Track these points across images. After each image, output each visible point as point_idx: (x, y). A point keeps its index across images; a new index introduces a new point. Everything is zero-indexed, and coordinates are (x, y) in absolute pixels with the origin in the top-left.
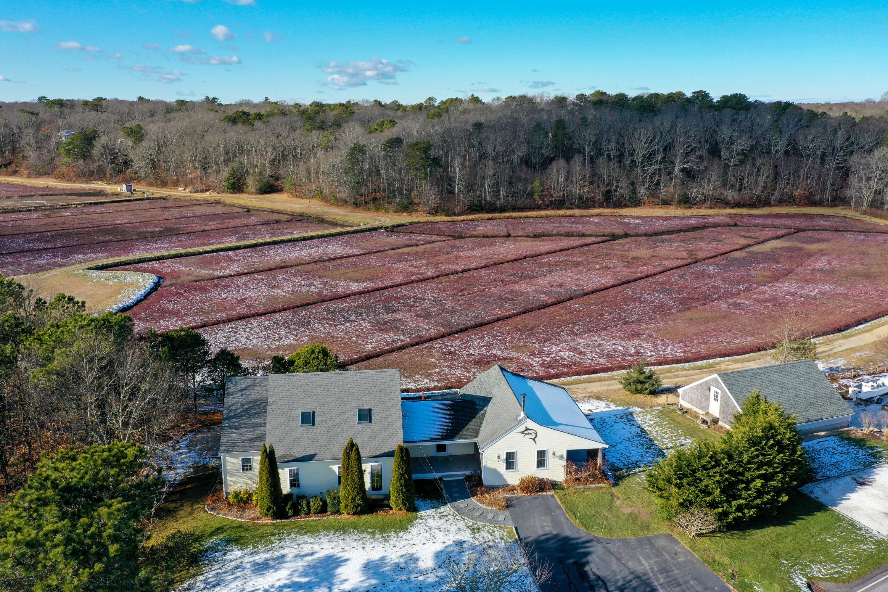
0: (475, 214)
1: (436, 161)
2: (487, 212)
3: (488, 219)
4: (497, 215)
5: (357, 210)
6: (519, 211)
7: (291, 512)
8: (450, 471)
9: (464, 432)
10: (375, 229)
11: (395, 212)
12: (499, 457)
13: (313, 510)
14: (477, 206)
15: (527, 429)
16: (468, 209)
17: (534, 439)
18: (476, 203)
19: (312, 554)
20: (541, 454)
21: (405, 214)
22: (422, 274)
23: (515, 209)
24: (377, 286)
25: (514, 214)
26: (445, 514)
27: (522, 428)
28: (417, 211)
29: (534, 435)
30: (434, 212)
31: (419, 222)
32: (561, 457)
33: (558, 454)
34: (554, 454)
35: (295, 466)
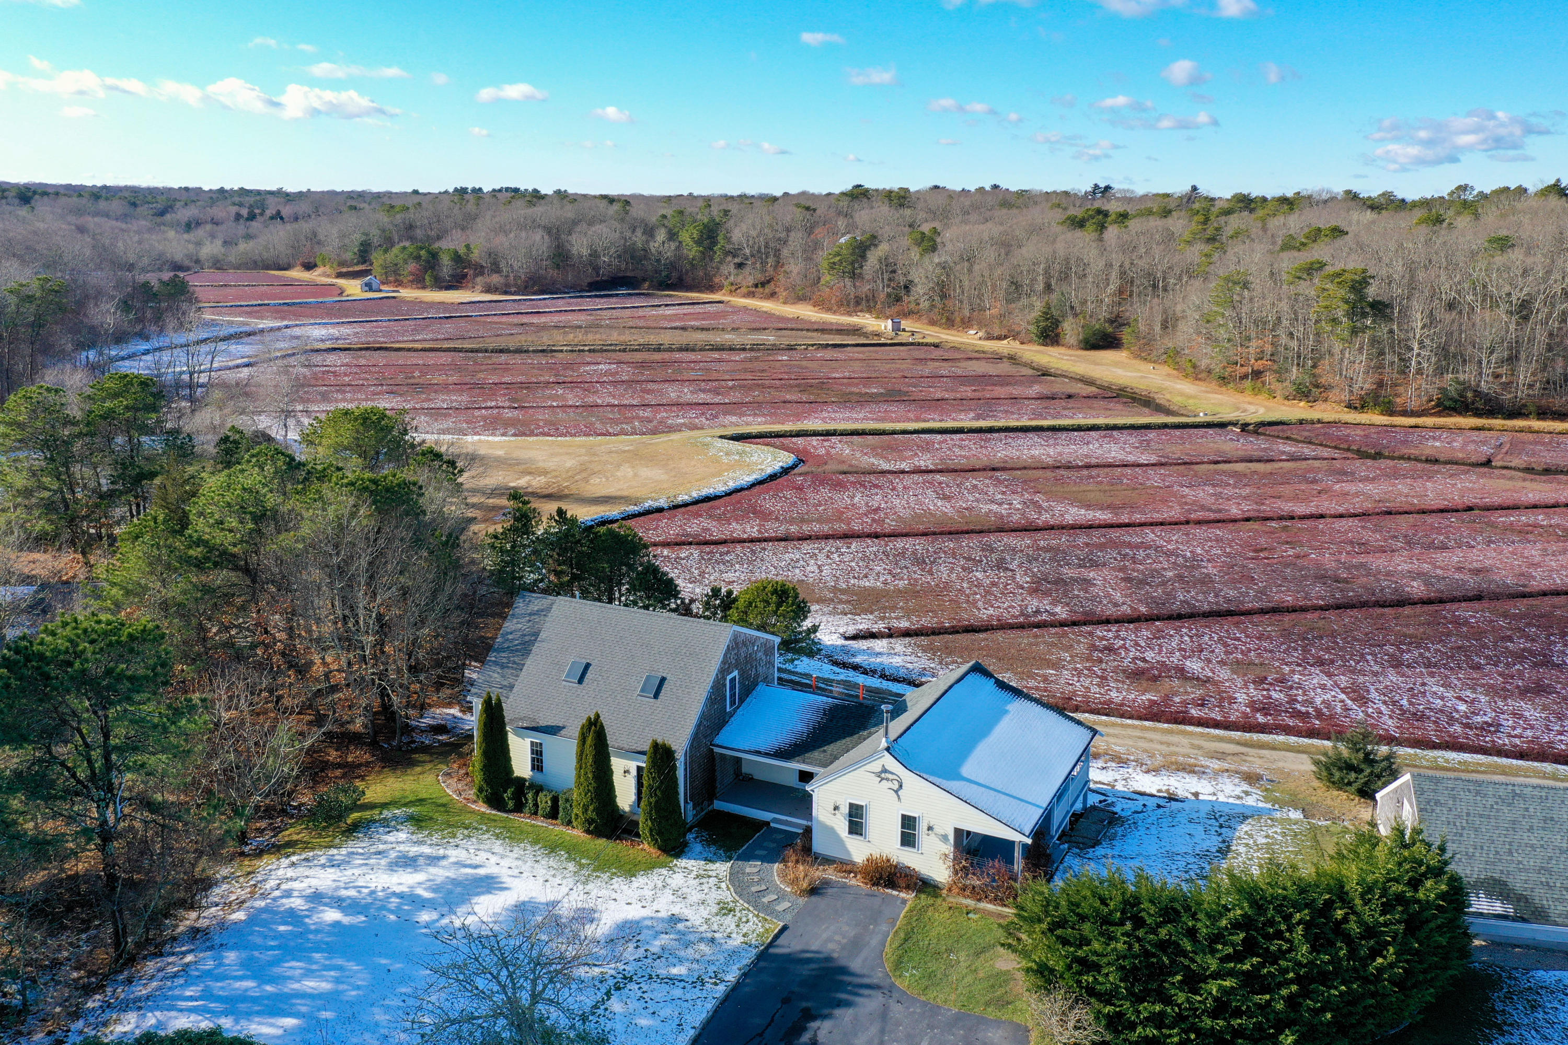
0: (1451, 416)
1: (1380, 309)
2: (1478, 414)
3: (1472, 429)
4: (1497, 422)
5: (1224, 389)
6: (1553, 419)
7: (511, 804)
9: (816, 754)
10: (1222, 425)
11: (1287, 398)
12: (836, 808)
13: (540, 812)
14: (1456, 401)
15: (885, 771)
16: (1437, 405)
17: (896, 792)
18: (1454, 394)
19: (476, 867)
20: (908, 822)
21: (1302, 404)
22: (1220, 511)
23: (1542, 414)
24: (1115, 520)
25: (1537, 424)
27: (876, 766)
28: (1326, 400)
29: (896, 787)
30: (1360, 405)
31: (1319, 421)
32: (945, 838)
33: (937, 829)
34: (930, 828)
35: (538, 738)
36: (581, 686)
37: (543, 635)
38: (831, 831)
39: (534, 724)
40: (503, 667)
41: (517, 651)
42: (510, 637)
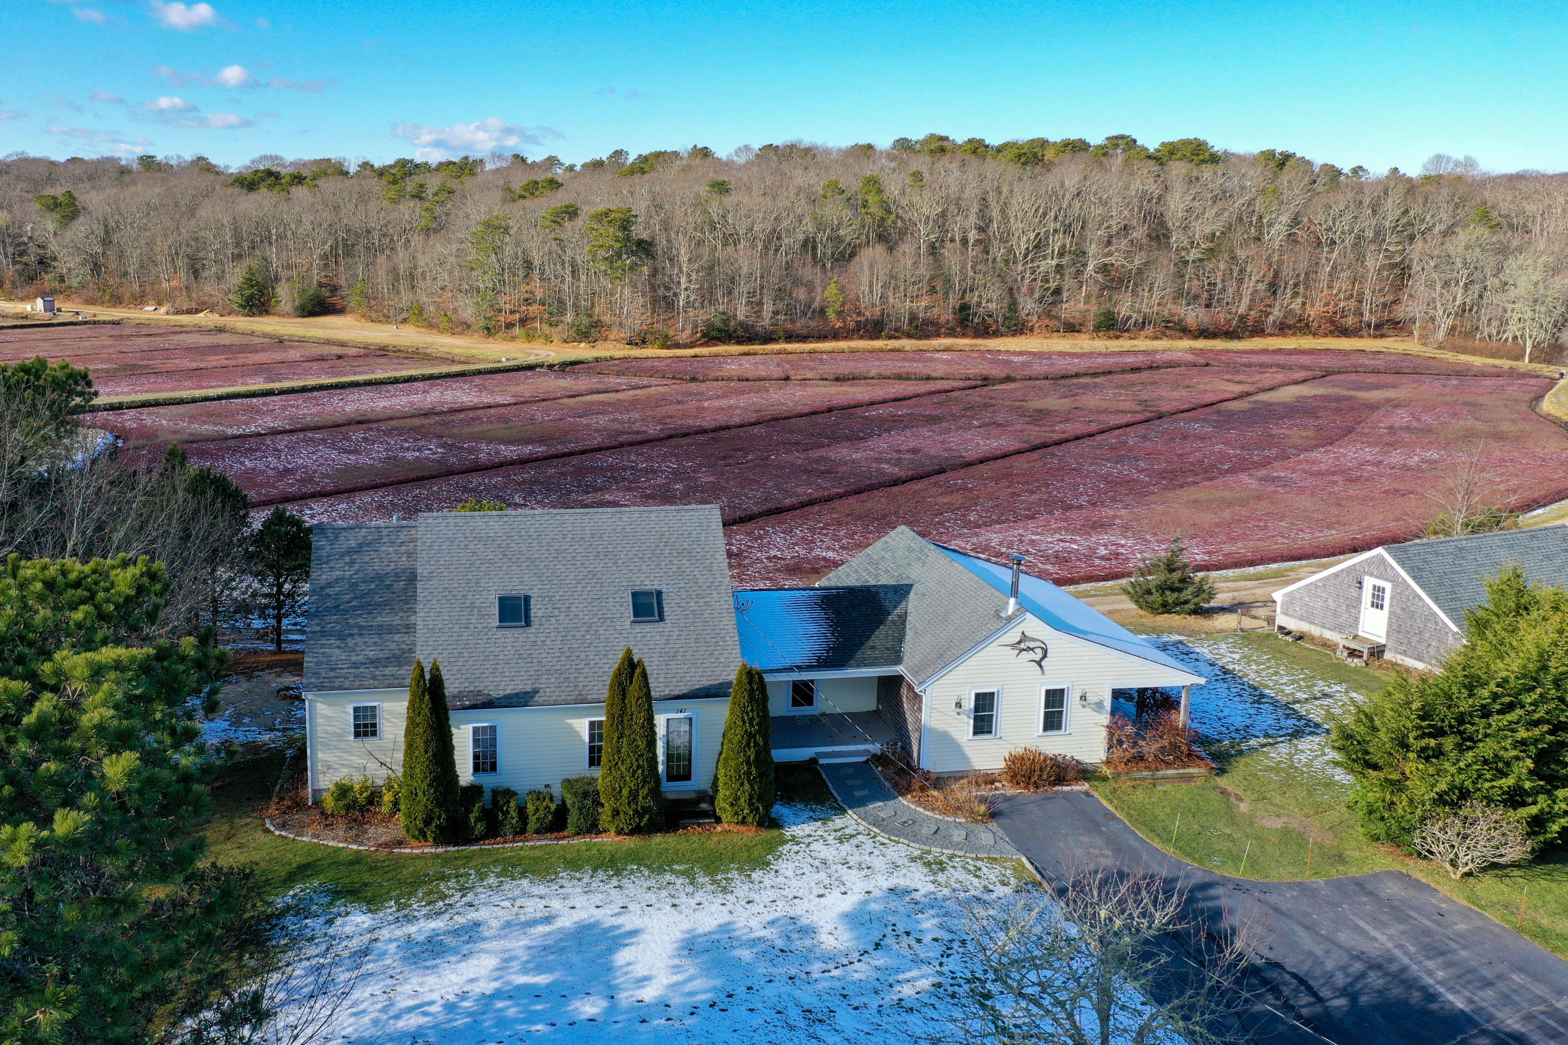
0: (716, 345)
1: (645, 248)
2: (739, 343)
3: (740, 355)
4: (757, 348)
5: (491, 339)
6: (799, 342)
7: (480, 828)
8: (833, 744)
9: (866, 652)
10: (531, 368)
11: (565, 341)
12: (959, 705)
13: (532, 825)
14: (720, 331)
15: (1024, 637)
16: (704, 336)
17: (1039, 663)
18: (718, 324)
19: (548, 920)
20: (1055, 698)
21: (583, 345)
22: (638, 433)
23: (791, 337)
24: (553, 451)
25: (790, 347)
26: (847, 831)
27: (1013, 636)
28: (606, 339)
29: (1039, 654)
30: (641, 341)
31: (612, 358)
32: (1099, 706)
33: (1092, 698)
34: (1083, 698)
35: (484, 719)
36: (532, 630)
37: (422, 570)
38: (945, 738)
39: (481, 699)
40: (341, 637)
41: (354, 609)
42: (329, 591)
